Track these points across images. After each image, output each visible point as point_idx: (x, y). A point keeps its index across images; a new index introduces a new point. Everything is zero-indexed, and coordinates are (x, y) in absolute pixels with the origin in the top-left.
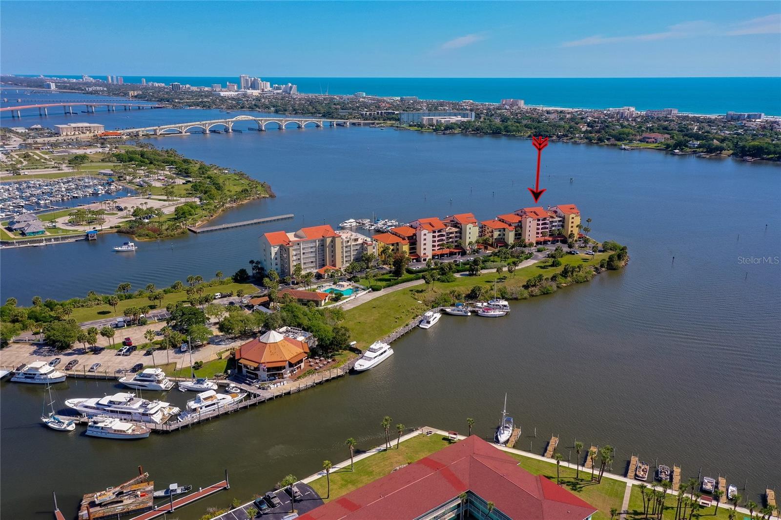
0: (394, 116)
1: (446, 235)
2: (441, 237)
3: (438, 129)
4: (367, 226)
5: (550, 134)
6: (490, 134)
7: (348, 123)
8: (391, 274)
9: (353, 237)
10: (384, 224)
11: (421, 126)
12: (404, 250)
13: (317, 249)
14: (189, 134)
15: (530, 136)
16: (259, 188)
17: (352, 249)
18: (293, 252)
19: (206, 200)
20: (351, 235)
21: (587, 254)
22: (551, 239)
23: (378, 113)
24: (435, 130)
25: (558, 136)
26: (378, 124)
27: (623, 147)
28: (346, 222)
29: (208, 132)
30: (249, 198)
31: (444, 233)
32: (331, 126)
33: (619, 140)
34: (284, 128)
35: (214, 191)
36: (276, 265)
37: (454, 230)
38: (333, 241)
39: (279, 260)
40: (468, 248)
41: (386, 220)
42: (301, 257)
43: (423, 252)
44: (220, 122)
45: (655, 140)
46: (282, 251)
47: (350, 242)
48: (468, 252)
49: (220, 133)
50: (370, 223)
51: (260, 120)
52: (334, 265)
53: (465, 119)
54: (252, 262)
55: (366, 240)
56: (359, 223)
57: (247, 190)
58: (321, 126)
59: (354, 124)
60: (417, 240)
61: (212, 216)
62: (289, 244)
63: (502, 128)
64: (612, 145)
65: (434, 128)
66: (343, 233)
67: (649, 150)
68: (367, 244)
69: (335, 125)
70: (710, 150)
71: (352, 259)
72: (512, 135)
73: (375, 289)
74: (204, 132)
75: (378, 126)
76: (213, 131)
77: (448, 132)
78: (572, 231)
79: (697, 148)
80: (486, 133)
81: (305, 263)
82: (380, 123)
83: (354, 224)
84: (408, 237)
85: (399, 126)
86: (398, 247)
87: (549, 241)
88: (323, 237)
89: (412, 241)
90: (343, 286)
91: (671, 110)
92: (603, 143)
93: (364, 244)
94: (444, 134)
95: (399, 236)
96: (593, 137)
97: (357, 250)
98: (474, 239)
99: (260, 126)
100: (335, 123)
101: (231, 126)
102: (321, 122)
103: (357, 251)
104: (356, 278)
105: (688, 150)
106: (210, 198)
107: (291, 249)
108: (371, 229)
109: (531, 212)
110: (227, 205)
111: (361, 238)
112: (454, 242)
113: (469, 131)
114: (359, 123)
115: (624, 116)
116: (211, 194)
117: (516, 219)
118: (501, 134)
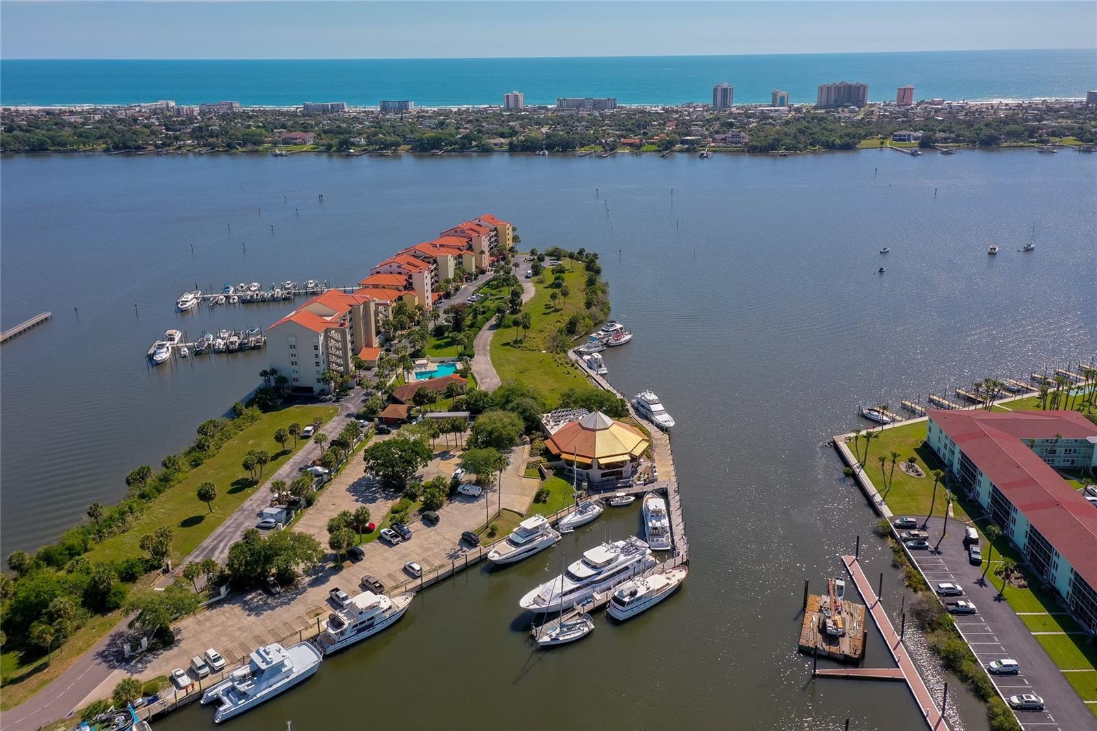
12: (417, 303)
25: (157, 146)
27: (278, 152)
33: (254, 144)
39: (325, 356)
45: (303, 140)
46: (329, 339)
52: (369, 345)
60: (415, 287)
64: (251, 151)
67: (304, 153)
78: (509, 245)
79: (366, 145)
88: (350, 306)
92: (234, 151)
96: (215, 143)
105: (358, 149)
109: (468, 230)
118: (48, 150)
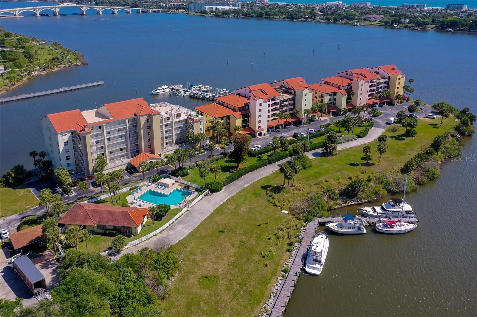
0: (183, 6)
1: (280, 104)
2: (275, 105)
3: (216, 14)
4: (180, 92)
5: (299, 17)
6: (255, 17)
7: (150, 11)
8: (227, 159)
9: (174, 112)
10: (198, 90)
11: (205, 12)
12: (237, 125)
13: (128, 133)
14: (22, 16)
15: (284, 18)
16: (71, 55)
17: (174, 128)
18: (91, 141)
19: (10, 68)
20: (172, 110)
21: (427, 117)
22: (378, 101)
23: (171, 5)
24: (216, 15)
26: (172, 11)
27: (356, 24)
28: (159, 88)
29: (38, 15)
30: (60, 66)
31: (278, 101)
32: (137, 12)
33: (349, 19)
34: (101, 13)
35: (22, 60)
36: (67, 159)
37: (287, 96)
38: (149, 120)
39: (71, 154)
40: (304, 117)
41: (200, 86)
42: (104, 144)
43: (257, 125)
44: (49, 8)
45: (375, 19)
46: (75, 139)
47: (171, 118)
48: (303, 121)
49: (48, 16)
50: (183, 89)
51: (81, 7)
52: (152, 152)
53: (236, 8)
54: (33, 154)
55: (190, 115)
56: (173, 89)
57: (58, 59)
58: (130, 12)
59: (155, 12)
60: (250, 110)
61: (13, 85)
62: (84, 130)
63: (264, 13)
64: (345, 23)
65: (214, 14)
66: (161, 106)
68: (193, 120)
69: (140, 12)
70: (419, 24)
71: (174, 139)
72: (271, 18)
73: (213, 189)
74: (35, 15)
75: (173, 13)
76: (43, 15)
77: (225, 16)
78: (397, 92)
79: (408, 23)
80: (252, 17)
81: (111, 152)
82: (174, 11)
83: (167, 90)
84: (240, 108)
85: (188, 13)
86: (228, 121)
87: (377, 104)
88: (135, 115)
89: (245, 112)
90: (166, 186)
91: (367, 3)
92: (338, 22)
93: (188, 120)
94: (222, 17)
95: (227, 107)
96: (331, 18)
97: (179, 127)
98: (309, 107)
99: (82, 12)
100: (140, 10)
101: (58, 11)
102: (130, 10)
103: (180, 130)
104: (184, 171)
105: (402, 25)
106: (16, 66)
107: (88, 137)
108: (185, 95)
109: (358, 74)
110: (35, 73)
111: (185, 113)
112: (288, 111)
113: (240, 16)
114: (158, 11)
115: (338, 7)
116: (16, 62)
117: (346, 82)
118: (263, 17)
